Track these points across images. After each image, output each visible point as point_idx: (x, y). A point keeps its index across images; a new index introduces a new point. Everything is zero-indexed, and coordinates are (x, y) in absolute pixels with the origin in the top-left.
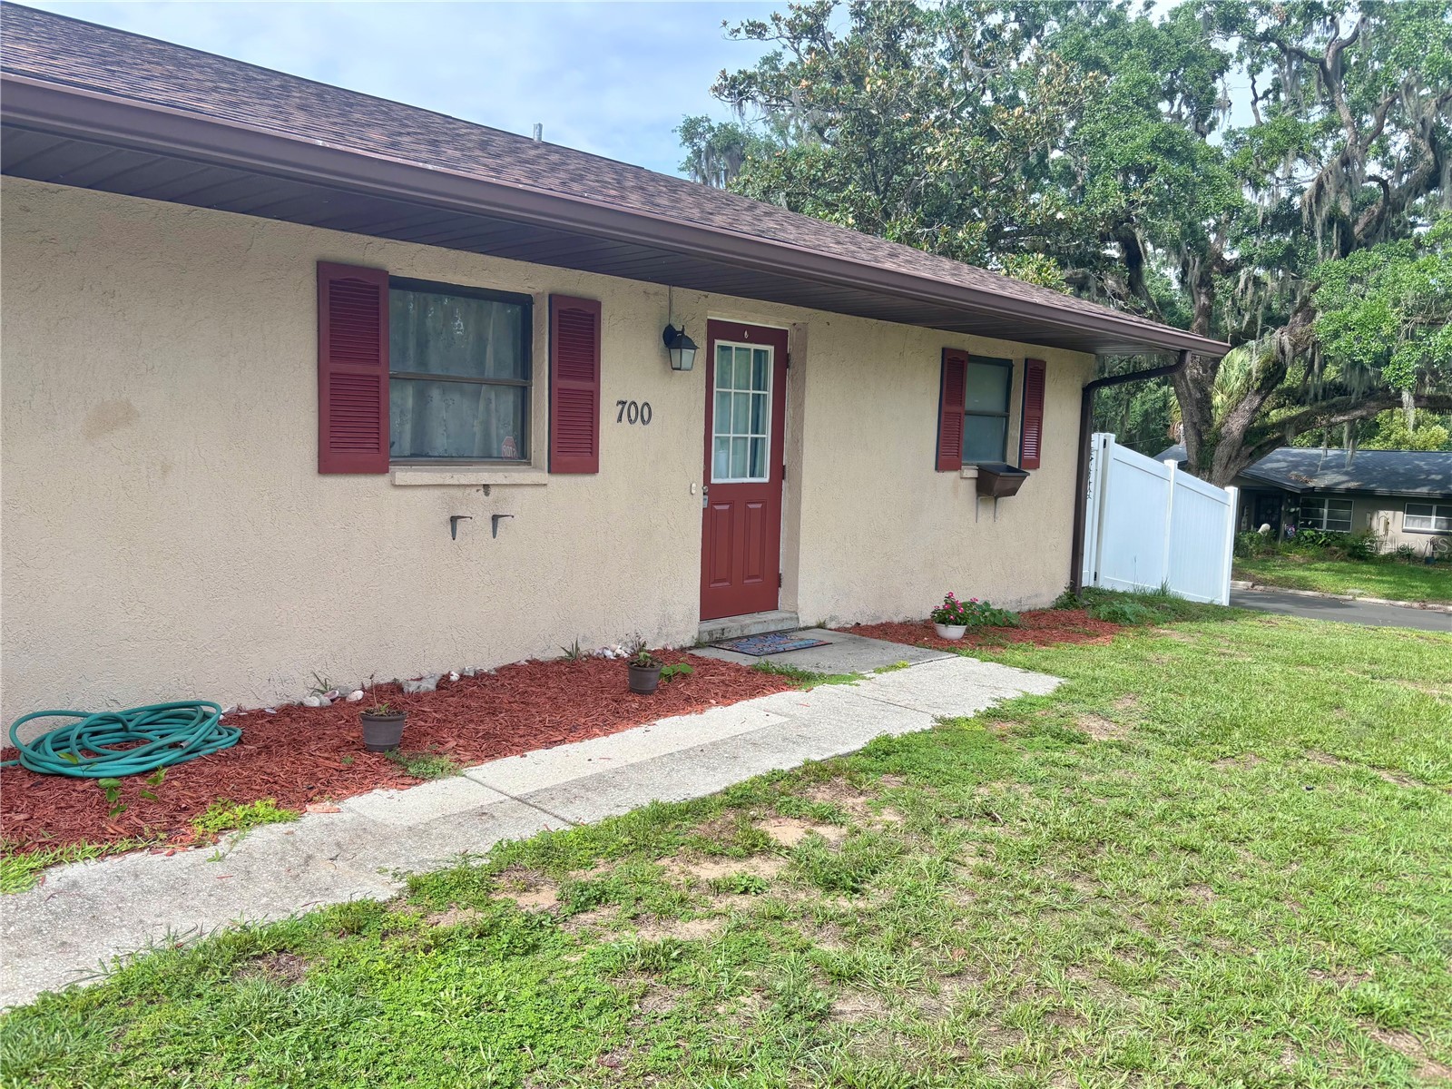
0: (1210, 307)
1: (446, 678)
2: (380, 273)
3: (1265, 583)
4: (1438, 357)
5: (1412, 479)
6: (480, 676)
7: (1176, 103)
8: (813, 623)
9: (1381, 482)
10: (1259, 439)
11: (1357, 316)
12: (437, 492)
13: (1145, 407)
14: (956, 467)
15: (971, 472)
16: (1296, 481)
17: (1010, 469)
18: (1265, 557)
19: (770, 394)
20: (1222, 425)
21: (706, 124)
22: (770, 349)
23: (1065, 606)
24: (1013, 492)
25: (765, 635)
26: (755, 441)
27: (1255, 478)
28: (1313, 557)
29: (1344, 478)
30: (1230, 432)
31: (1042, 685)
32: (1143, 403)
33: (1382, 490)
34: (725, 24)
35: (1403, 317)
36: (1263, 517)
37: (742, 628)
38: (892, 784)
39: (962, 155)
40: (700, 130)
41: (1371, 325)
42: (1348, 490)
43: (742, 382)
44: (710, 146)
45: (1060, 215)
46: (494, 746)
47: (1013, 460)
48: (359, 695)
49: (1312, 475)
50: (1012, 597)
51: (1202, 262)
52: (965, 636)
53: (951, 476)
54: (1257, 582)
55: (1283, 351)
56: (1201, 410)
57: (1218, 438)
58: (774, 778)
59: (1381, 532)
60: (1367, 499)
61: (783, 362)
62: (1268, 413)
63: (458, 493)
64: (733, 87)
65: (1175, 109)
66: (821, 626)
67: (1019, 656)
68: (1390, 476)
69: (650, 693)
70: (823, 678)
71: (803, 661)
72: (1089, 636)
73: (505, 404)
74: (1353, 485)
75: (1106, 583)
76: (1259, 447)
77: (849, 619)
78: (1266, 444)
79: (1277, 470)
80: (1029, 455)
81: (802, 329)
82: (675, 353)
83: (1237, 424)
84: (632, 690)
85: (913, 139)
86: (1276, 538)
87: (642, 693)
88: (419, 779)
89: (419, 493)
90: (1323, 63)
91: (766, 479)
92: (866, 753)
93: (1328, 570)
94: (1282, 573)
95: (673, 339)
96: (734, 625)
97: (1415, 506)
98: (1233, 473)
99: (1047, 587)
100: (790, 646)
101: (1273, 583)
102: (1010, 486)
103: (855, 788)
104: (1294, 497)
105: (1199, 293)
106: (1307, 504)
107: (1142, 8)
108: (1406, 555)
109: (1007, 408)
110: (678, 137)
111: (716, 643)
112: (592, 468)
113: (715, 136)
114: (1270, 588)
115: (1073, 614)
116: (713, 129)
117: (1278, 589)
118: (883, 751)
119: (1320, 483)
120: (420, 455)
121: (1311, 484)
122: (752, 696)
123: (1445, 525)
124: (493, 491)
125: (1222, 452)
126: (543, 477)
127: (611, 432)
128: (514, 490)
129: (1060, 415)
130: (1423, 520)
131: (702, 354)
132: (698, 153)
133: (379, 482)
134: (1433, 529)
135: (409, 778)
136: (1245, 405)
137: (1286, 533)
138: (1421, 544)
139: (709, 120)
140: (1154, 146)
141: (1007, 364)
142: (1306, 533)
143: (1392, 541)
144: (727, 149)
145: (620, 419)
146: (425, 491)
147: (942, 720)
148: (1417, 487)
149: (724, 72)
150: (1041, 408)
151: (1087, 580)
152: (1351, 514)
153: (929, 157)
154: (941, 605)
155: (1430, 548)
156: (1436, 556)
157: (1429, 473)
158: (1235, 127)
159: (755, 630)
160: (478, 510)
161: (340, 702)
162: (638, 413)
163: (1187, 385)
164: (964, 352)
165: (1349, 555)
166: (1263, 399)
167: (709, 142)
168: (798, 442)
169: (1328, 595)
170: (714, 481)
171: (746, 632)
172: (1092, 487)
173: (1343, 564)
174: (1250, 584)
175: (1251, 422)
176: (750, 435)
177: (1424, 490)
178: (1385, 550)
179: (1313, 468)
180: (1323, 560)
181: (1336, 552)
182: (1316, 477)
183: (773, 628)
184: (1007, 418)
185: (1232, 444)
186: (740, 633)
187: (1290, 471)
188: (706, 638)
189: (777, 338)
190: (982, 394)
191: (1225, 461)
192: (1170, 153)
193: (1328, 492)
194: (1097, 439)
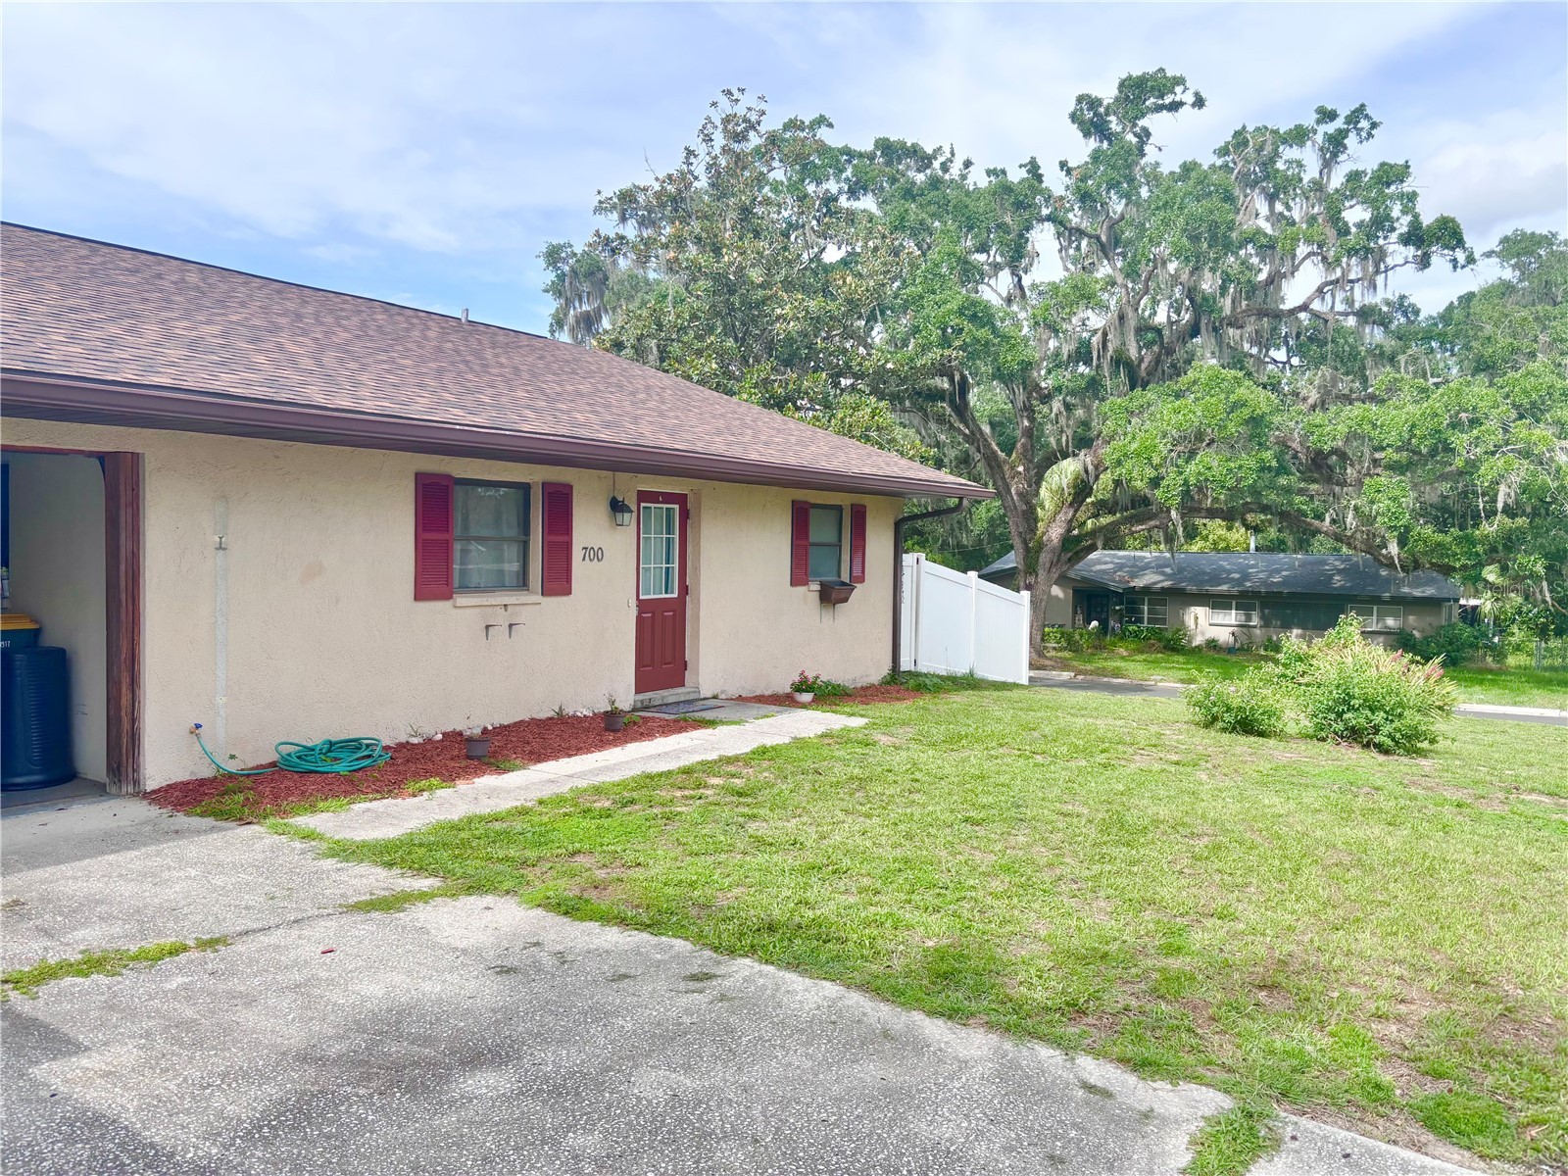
0: (1032, 429)
1: (485, 729)
2: (448, 477)
3: (1085, 673)
4: (1192, 480)
5: (1216, 579)
6: (503, 728)
7: (992, 253)
8: (709, 695)
9: (1190, 580)
10: (1075, 546)
11: (1134, 446)
12: (478, 610)
13: (990, 514)
14: (805, 583)
15: (816, 587)
16: (1120, 582)
17: (844, 584)
18: (1094, 651)
19: (677, 537)
20: (1044, 534)
21: (569, 250)
22: (676, 507)
23: (889, 683)
24: (845, 600)
25: (678, 703)
26: (667, 569)
27: (1084, 580)
28: (1134, 650)
29: (1162, 578)
30: (1050, 540)
31: (857, 722)
32: (989, 510)
33: (1192, 588)
34: (599, 192)
35: (1169, 447)
36: (1093, 615)
37: (663, 698)
38: (765, 764)
39: (808, 312)
40: (563, 255)
41: (1145, 454)
42: (1162, 588)
43: (659, 529)
44: (574, 271)
45: (890, 366)
46: (539, 757)
47: (845, 577)
48: (440, 737)
49: (1133, 576)
50: (850, 677)
51: (1024, 389)
52: (813, 701)
53: (802, 589)
54: (1079, 672)
55: (1086, 471)
56: (1027, 520)
57: (1041, 546)
58: (702, 763)
59: (1193, 626)
60: (1180, 596)
61: (685, 515)
62: (1085, 522)
63: (489, 610)
64: (606, 245)
65: (991, 259)
66: (715, 697)
67: (846, 709)
68: (1198, 576)
69: (618, 731)
70: (722, 723)
71: (708, 715)
72: (898, 699)
73: (511, 551)
74: (1167, 584)
75: (924, 667)
76: (1076, 553)
77: (734, 692)
78: (1082, 550)
79: (1104, 572)
80: (857, 572)
81: (697, 494)
82: (619, 516)
83: (1055, 533)
84: (607, 729)
85: (764, 301)
86: (1106, 634)
87: (613, 731)
88: (506, 771)
89: (468, 611)
90: (1098, 238)
91: (675, 595)
92: (753, 753)
93: (1145, 660)
94: (1101, 664)
95: (617, 507)
96: (657, 696)
97: (1218, 602)
98: (1056, 576)
99: (877, 670)
100: (696, 708)
101: (1091, 673)
102: (843, 596)
103: (747, 764)
104: (1119, 597)
105: (1022, 417)
106: (1133, 602)
107: (962, 167)
108: (1212, 645)
109: (840, 540)
110: (542, 263)
111: (645, 708)
112: (567, 591)
113: (578, 261)
114: (1089, 678)
115: (891, 688)
116: (575, 255)
117: (1095, 678)
118: (762, 751)
119: (1139, 583)
120: (466, 588)
121: (1132, 584)
122: (680, 732)
123: (1243, 618)
124: (509, 608)
125: (1044, 558)
126: (538, 598)
127: (579, 566)
128: (522, 608)
129: (879, 544)
130: (1225, 614)
131: (635, 515)
132: (561, 277)
133: (447, 604)
134: (1234, 622)
135: (501, 770)
136: (1061, 517)
137: (1113, 628)
138: (1224, 636)
139: (571, 246)
140: (961, 312)
141: (839, 509)
142: (1130, 628)
143: (1203, 634)
144: (590, 274)
145: (584, 559)
146: (472, 610)
147: (795, 738)
148: (1220, 585)
149: (597, 231)
150: (864, 540)
151: (906, 664)
152: (1168, 610)
153: (778, 318)
154: (797, 679)
155: (1232, 639)
156: (1238, 645)
157: (1229, 572)
158: (1037, 282)
159: (671, 700)
160: (501, 619)
161: (429, 741)
162: (595, 554)
163: (1012, 499)
164: (806, 502)
165: (1165, 647)
166: (1076, 511)
167: (572, 267)
168: (697, 569)
169: (1135, 682)
170: (641, 597)
171: (665, 701)
172: (904, 594)
173: (1160, 655)
174: (1073, 674)
175: (1069, 530)
176: (664, 566)
177: (1225, 587)
178: (1198, 641)
179: (1138, 568)
180: (1142, 652)
181: (1153, 645)
182: (1137, 577)
183: (682, 699)
184: (840, 546)
185: (1053, 551)
186: (660, 702)
187: (1115, 572)
188: (639, 705)
189: (681, 499)
190: (820, 531)
191: (1048, 565)
192: (974, 318)
193: (1146, 590)
194: (908, 559)
